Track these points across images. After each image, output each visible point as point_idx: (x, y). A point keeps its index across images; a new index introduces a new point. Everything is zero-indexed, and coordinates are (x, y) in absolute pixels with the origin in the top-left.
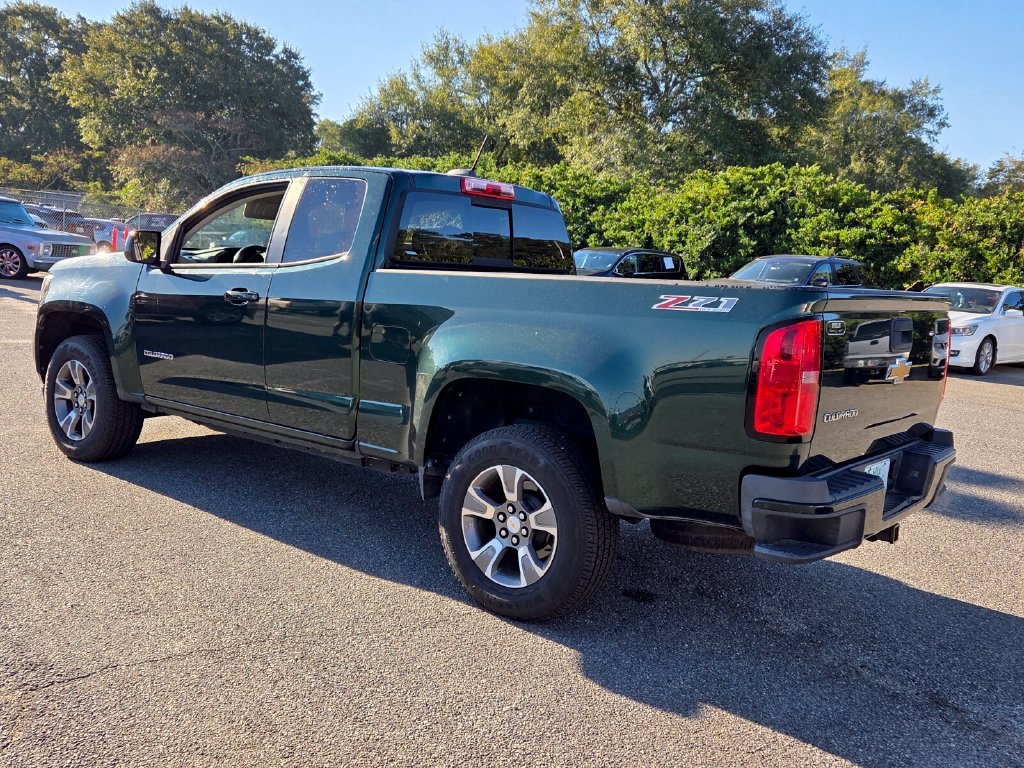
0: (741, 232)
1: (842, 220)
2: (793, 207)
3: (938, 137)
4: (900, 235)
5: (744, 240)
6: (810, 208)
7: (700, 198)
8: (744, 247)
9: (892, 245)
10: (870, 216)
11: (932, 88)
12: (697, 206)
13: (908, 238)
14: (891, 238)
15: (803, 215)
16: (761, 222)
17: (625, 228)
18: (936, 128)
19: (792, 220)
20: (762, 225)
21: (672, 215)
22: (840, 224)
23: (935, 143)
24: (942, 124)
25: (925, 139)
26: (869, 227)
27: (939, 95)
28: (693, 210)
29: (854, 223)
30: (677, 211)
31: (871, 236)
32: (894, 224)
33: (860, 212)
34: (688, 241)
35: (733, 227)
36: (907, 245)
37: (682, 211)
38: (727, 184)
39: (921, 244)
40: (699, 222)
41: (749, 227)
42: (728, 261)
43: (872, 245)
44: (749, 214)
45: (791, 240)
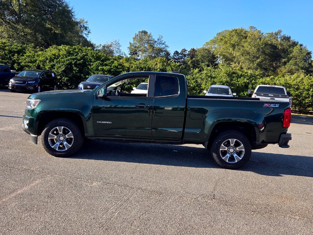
0: (73, 66)
1: (102, 64)
2: (87, 59)
3: (88, 36)
4: (119, 69)
5: (75, 68)
6: (93, 60)
7: (57, 54)
8: (75, 70)
9: (117, 71)
10: (110, 63)
11: (85, 21)
12: (56, 57)
13: (121, 70)
14: (117, 69)
15: (91, 62)
16: (79, 63)
17: (29, 62)
18: (87, 33)
19: (88, 63)
20: (79, 64)
21: (47, 59)
22: (102, 65)
23: (88, 37)
24: (89, 32)
25: (85, 36)
26: (111, 66)
27: (87, 24)
28: (55, 58)
29: (106, 65)
30: (49, 58)
31: (112, 69)
32: (118, 66)
33: (108, 62)
34: (55, 68)
35: (70, 64)
36: (121, 72)
37: (51, 58)
38: (66, 51)
39: (125, 71)
40: (58, 62)
41: (76, 64)
42: (70, 75)
43: (112, 71)
44: (75, 61)
45: (89, 69)
